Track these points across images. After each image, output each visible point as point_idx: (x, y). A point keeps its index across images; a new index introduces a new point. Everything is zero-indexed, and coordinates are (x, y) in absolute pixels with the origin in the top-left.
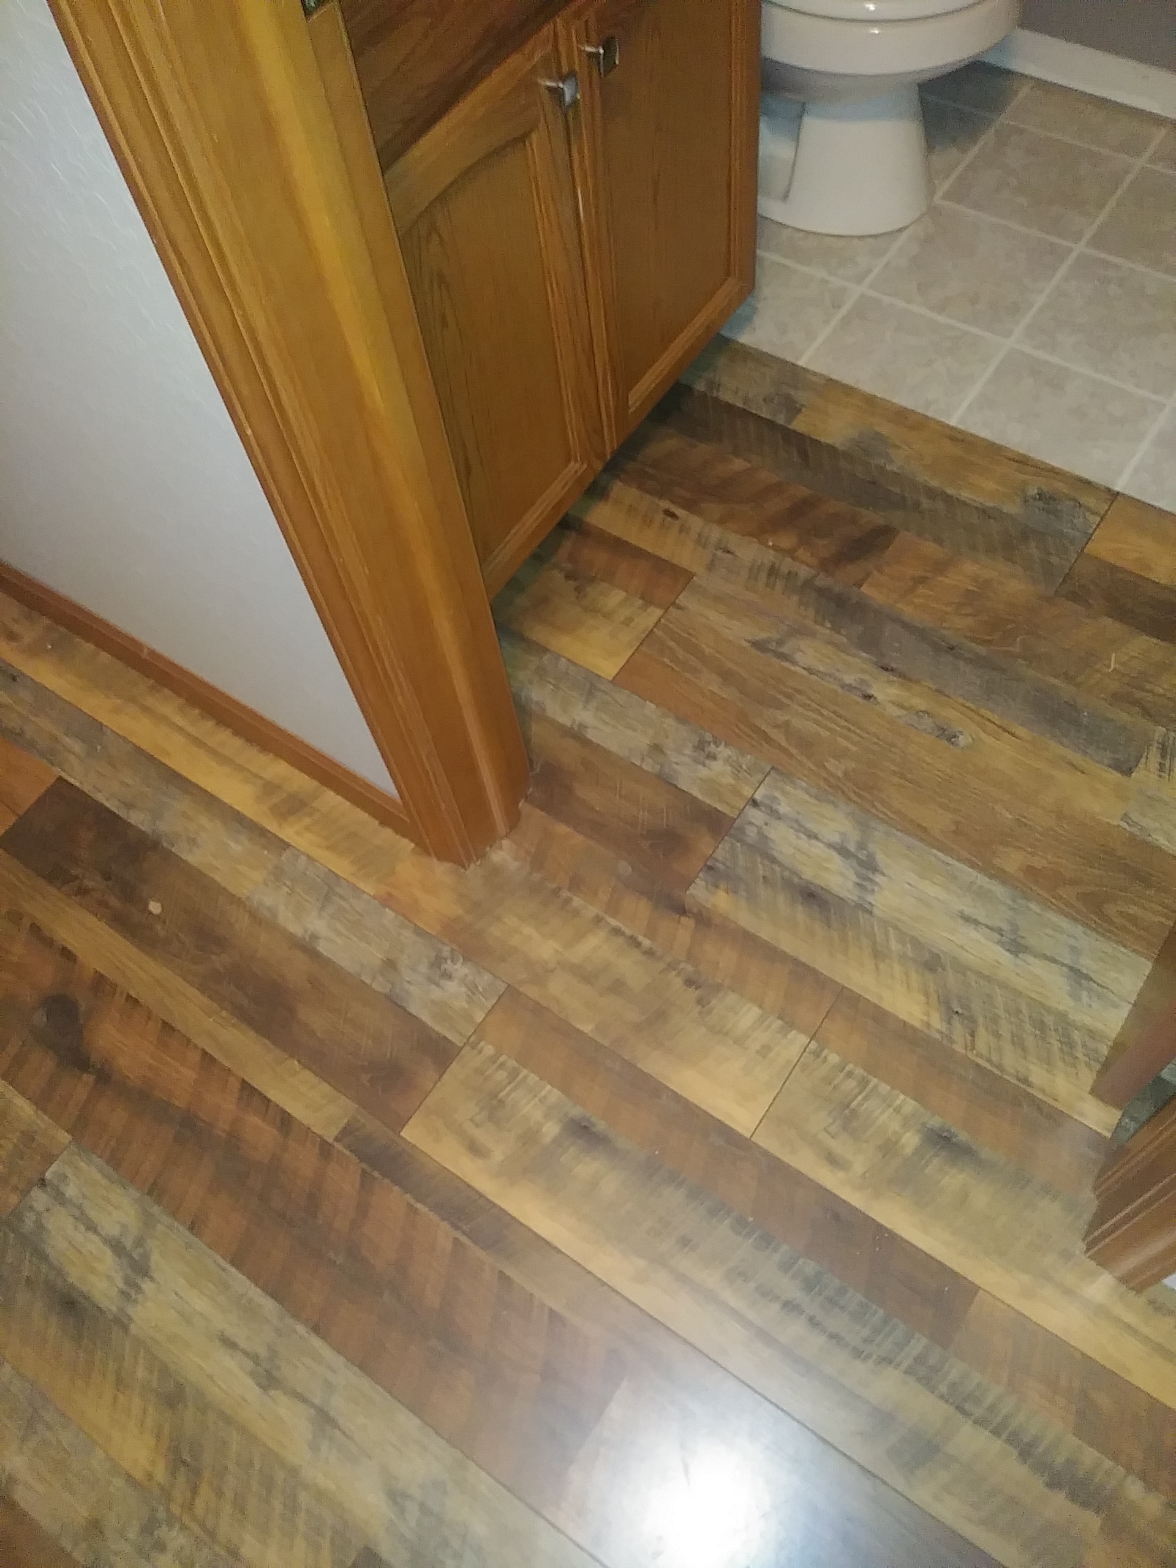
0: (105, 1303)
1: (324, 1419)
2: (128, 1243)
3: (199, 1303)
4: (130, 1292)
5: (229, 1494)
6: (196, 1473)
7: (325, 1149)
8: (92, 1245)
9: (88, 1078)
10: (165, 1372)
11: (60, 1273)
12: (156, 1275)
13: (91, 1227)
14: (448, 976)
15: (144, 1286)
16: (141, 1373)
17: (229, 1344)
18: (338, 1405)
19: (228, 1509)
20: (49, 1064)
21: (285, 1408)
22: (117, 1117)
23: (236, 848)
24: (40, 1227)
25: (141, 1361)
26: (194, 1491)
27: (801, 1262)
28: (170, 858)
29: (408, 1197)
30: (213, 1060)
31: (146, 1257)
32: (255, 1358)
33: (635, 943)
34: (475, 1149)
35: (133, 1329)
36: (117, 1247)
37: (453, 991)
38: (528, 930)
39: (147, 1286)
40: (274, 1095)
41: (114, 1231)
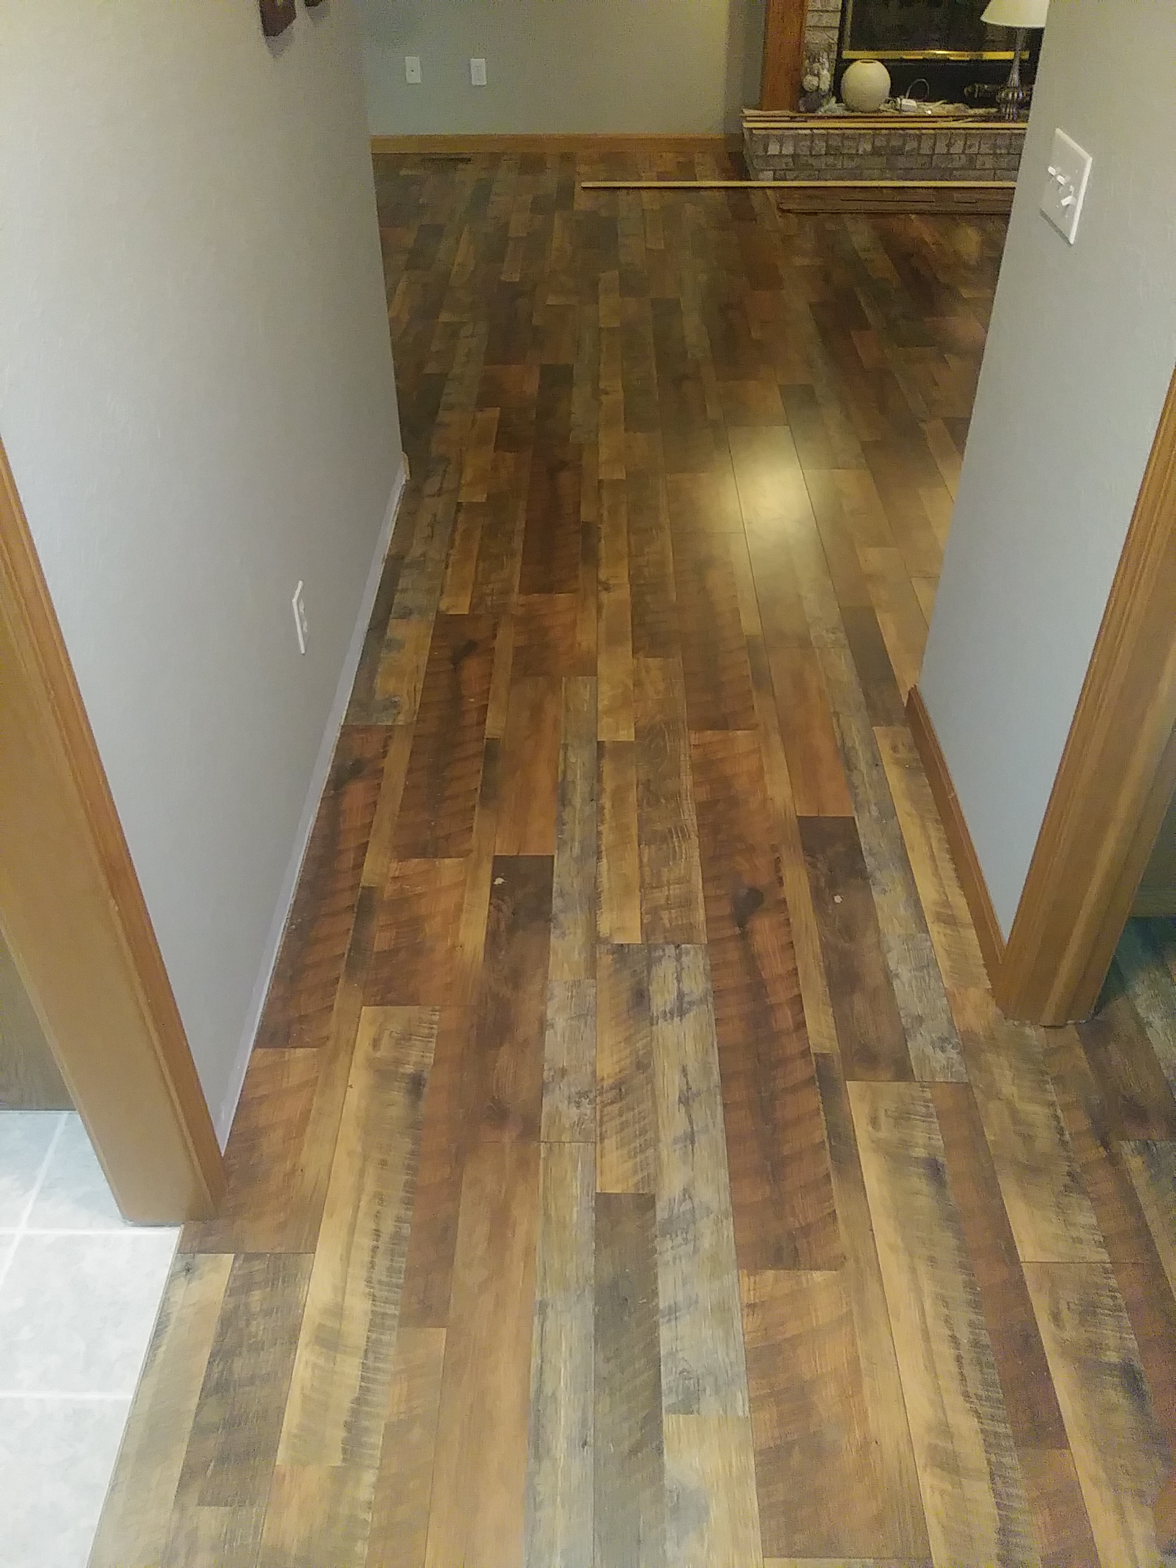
0: (654, 1008)
1: (691, 1138)
2: (686, 999)
3: (690, 1047)
4: (668, 1015)
5: (624, 1119)
6: (620, 1097)
7: (806, 1053)
8: (673, 986)
9: (737, 931)
10: (649, 1053)
11: (649, 983)
12: (684, 1020)
13: (679, 980)
14: (943, 1050)
15: (675, 1019)
16: (640, 1045)
17: (684, 1071)
18: (701, 1139)
19: (618, 1121)
20: (728, 910)
21: (680, 1115)
22: (733, 953)
23: (902, 911)
24: (660, 959)
25: (644, 1041)
26: (612, 1103)
27: (984, 1332)
28: (867, 889)
29: (821, 1105)
30: (796, 974)
31: (689, 1010)
32: (689, 1089)
33: (1061, 1131)
34: (874, 1122)
35: (654, 1028)
36: (681, 995)
37: (939, 1059)
38: (1009, 1074)
39: (677, 1020)
40: (807, 1012)
41: (686, 990)
